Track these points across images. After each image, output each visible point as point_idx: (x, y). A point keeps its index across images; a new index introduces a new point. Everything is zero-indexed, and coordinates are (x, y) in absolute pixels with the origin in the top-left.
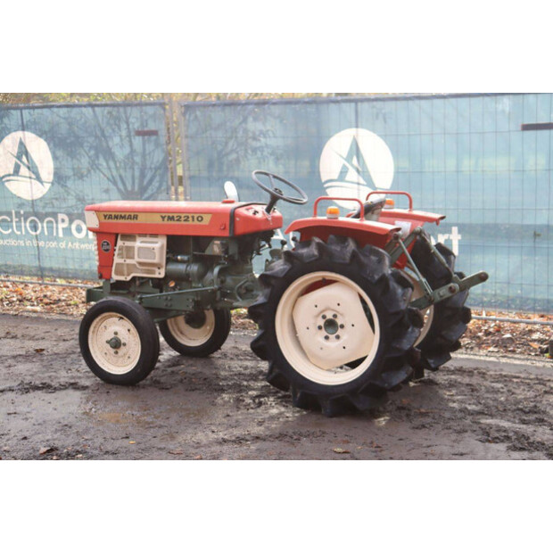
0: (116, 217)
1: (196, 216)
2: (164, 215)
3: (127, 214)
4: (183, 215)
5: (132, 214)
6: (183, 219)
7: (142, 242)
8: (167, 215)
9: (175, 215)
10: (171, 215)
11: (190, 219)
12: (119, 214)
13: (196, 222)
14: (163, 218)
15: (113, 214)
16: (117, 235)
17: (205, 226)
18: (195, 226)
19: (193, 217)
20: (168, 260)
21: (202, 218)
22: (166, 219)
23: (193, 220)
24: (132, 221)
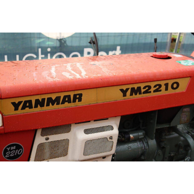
0: (40, 103)
1: (170, 82)
2: (124, 88)
3: (62, 95)
4: (152, 84)
5: (72, 94)
6: (152, 89)
7: (87, 132)
8: (130, 86)
9: (142, 85)
10: (136, 86)
11: (163, 87)
12: (46, 97)
13: (170, 91)
14: (124, 92)
15: (33, 99)
16: (35, 131)
17: (182, 93)
18: (170, 95)
19: (167, 85)
20: (120, 141)
21: (178, 84)
22: (128, 93)
23: (167, 89)
24: (72, 105)
